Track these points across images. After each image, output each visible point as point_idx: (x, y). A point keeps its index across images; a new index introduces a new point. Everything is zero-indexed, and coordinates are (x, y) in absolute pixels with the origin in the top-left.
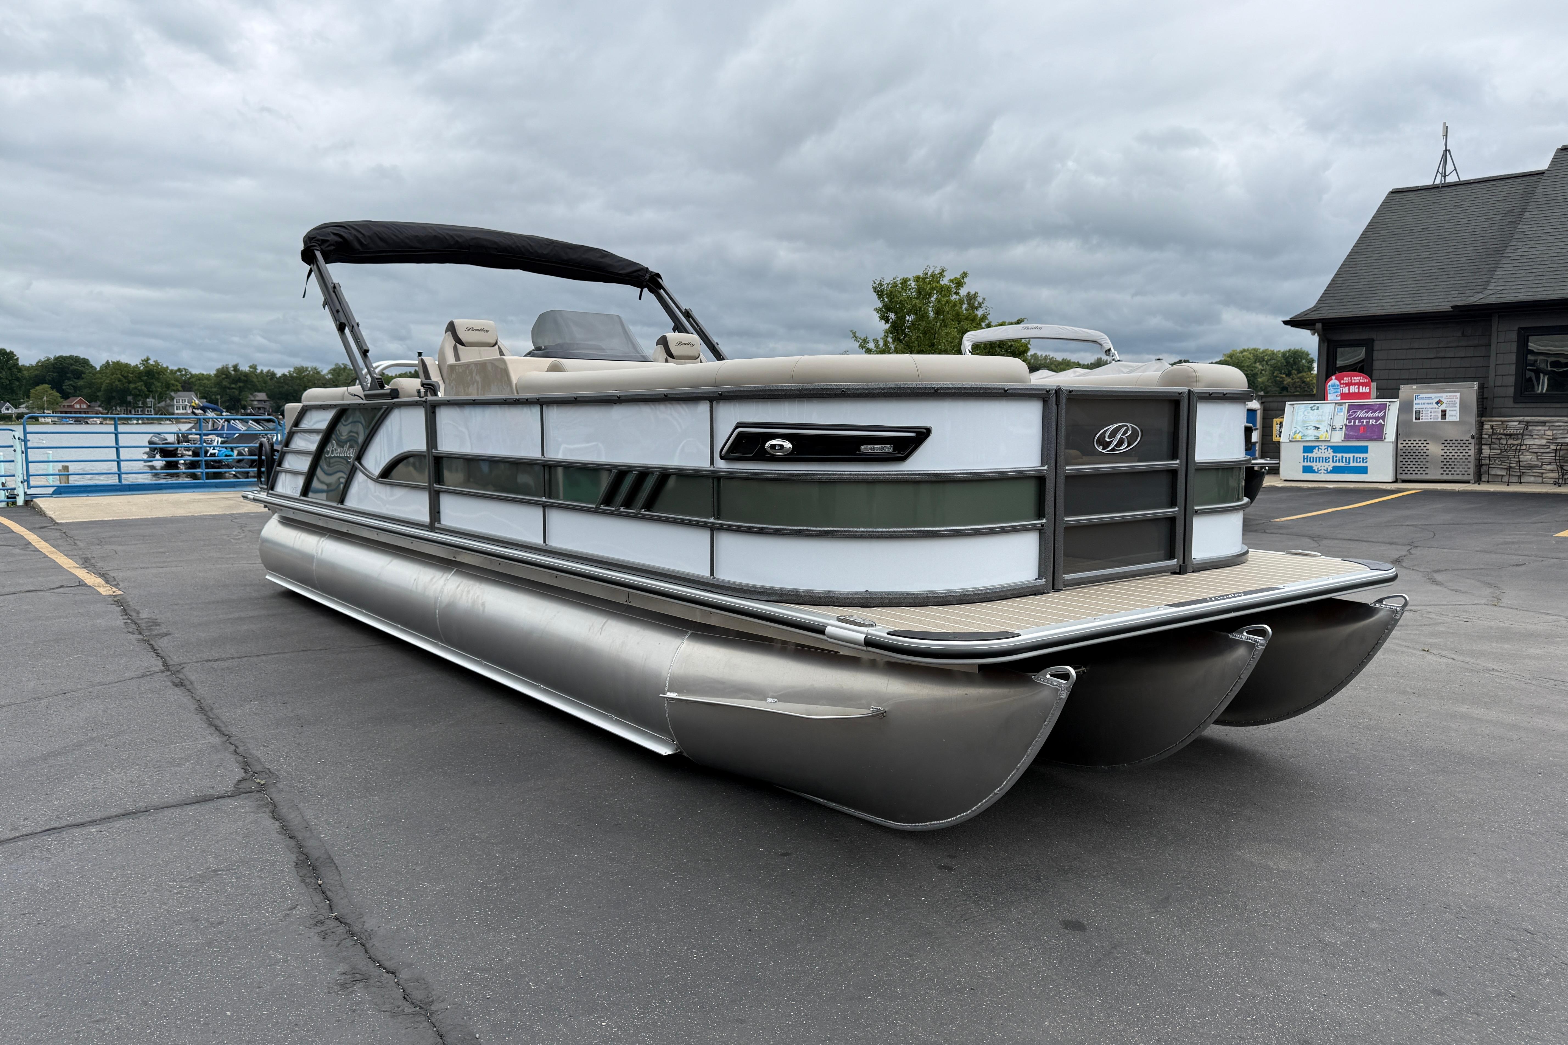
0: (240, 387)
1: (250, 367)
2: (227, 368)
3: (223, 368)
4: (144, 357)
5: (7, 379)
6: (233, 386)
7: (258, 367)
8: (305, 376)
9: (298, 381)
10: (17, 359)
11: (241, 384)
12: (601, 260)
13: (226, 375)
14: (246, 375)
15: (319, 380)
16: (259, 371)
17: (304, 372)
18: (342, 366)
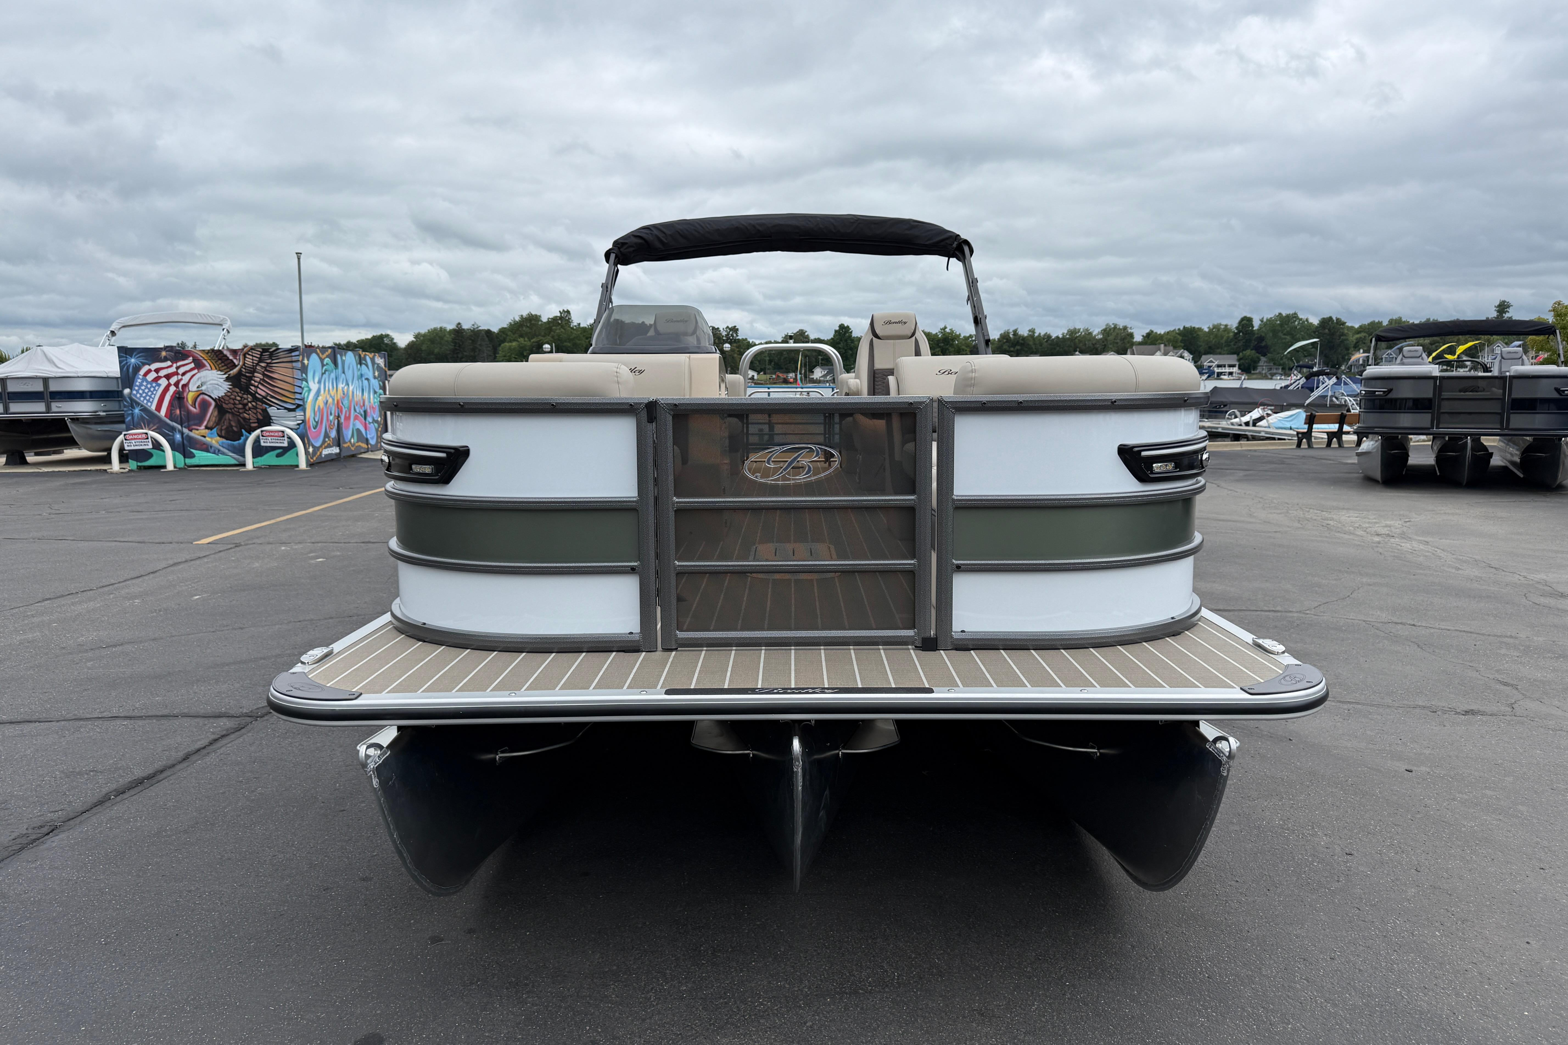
0: (1018, 350)
1: (1030, 331)
2: (1008, 333)
3: (1005, 333)
4: (942, 326)
5: (844, 348)
6: (1012, 349)
7: (1036, 331)
8: (1077, 337)
9: (1069, 343)
10: (851, 332)
11: (1018, 347)
12: (907, 232)
13: (1007, 339)
14: (1024, 338)
15: (1090, 340)
16: (1036, 335)
17: (1076, 333)
18: (1113, 326)
